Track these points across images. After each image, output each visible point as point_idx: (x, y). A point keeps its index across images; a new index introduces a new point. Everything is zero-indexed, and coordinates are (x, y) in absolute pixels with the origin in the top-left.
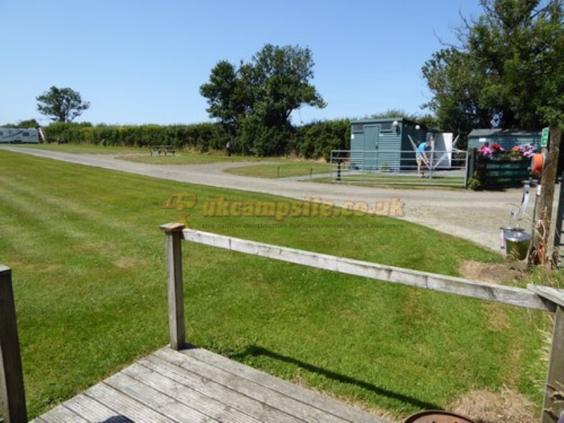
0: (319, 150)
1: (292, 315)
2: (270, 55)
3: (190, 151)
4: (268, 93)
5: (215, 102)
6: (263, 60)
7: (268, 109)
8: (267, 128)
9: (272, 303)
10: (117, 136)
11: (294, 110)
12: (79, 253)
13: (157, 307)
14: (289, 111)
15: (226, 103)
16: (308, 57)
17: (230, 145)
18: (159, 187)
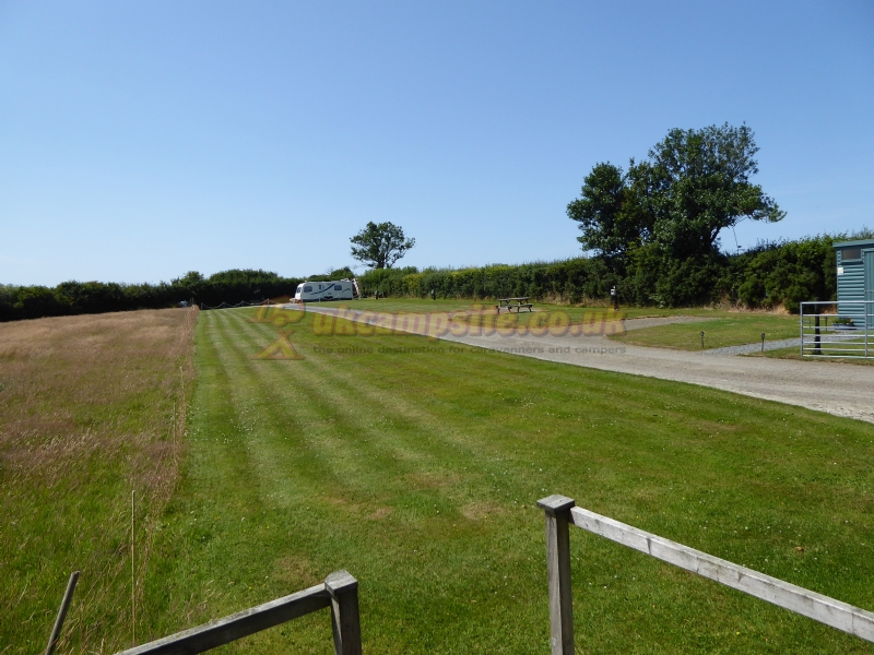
0: (774, 293)
1: (753, 647)
2: (678, 146)
3: (554, 302)
4: (677, 205)
5: (590, 226)
6: (668, 154)
7: (678, 231)
8: (677, 260)
9: (714, 615)
10: (451, 284)
11: (723, 229)
12: (413, 488)
13: (527, 601)
14: (715, 230)
15: (608, 227)
16: (745, 140)
17: (617, 292)
18: (513, 372)
